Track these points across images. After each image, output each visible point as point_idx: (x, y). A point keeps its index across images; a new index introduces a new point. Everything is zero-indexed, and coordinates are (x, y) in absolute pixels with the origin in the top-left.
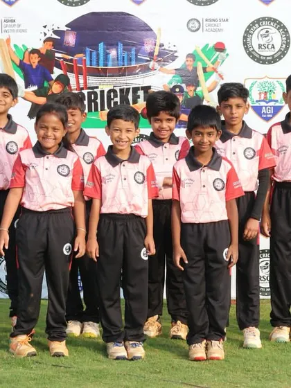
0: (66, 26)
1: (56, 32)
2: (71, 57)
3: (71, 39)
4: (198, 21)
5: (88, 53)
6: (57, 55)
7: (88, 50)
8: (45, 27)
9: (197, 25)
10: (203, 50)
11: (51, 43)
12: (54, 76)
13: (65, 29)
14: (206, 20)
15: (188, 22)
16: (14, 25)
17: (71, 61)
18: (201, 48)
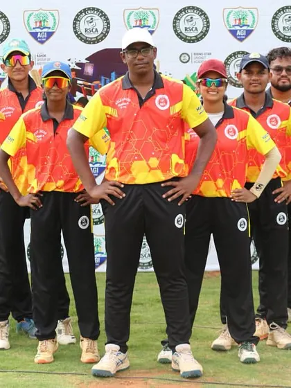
0: (86, 59)
1: (77, 64)
2: (90, 84)
3: (89, 70)
4: (188, 55)
5: (103, 80)
6: (78, 82)
7: (103, 78)
8: (69, 60)
9: (187, 58)
10: (192, 77)
11: (74, 73)
12: (76, 99)
13: (85, 61)
14: (194, 54)
15: (181, 56)
16: (45, 59)
17: (90, 86)
18: (190, 76)
